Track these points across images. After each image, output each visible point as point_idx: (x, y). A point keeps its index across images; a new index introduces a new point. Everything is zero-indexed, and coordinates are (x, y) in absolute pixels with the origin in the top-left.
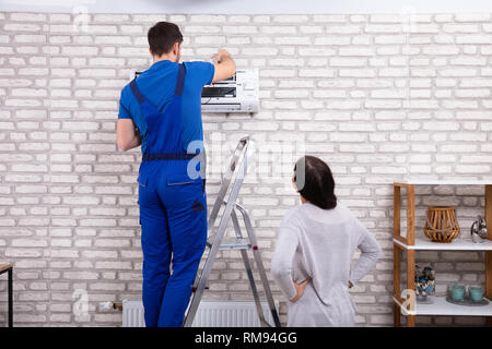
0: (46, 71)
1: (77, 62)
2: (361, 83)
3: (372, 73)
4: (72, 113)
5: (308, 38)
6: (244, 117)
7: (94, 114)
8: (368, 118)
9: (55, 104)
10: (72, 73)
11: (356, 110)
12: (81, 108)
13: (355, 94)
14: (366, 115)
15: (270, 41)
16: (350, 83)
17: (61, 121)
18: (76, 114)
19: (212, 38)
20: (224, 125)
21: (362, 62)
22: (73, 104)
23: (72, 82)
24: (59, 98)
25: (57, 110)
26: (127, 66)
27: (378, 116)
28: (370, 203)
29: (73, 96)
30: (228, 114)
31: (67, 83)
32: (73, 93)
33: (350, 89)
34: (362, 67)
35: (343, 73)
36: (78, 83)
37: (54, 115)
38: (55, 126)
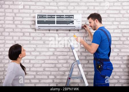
0: (4, 14)
1: (15, 11)
2: (117, 19)
3: (121, 16)
4: (13, 29)
5: (98, 3)
6: (76, 31)
7: (21, 30)
8: (120, 32)
9: (7, 26)
10: (13, 15)
11: (115, 29)
12: (17, 28)
13: (115, 23)
14: (119, 31)
15: (85, 4)
16: (113, 19)
17: (9, 32)
18: (15, 30)
19: (64, 3)
20: (68, 34)
21: (118, 12)
22: (14, 26)
23: (14, 18)
24: (9, 24)
25: (8, 28)
26: (33, 13)
27: (123, 31)
28: (121, 62)
29: (14, 23)
30: (70, 30)
31: (11, 18)
32: (14, 22)
33: (113, 21)
34: (118, 14)
35: (111, 16)
36: (16, 18)
37: (6, 30)
38: (7, 34)
